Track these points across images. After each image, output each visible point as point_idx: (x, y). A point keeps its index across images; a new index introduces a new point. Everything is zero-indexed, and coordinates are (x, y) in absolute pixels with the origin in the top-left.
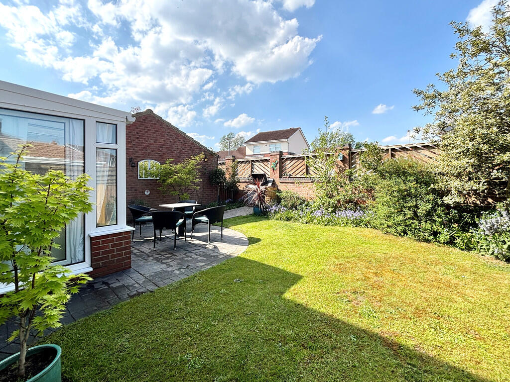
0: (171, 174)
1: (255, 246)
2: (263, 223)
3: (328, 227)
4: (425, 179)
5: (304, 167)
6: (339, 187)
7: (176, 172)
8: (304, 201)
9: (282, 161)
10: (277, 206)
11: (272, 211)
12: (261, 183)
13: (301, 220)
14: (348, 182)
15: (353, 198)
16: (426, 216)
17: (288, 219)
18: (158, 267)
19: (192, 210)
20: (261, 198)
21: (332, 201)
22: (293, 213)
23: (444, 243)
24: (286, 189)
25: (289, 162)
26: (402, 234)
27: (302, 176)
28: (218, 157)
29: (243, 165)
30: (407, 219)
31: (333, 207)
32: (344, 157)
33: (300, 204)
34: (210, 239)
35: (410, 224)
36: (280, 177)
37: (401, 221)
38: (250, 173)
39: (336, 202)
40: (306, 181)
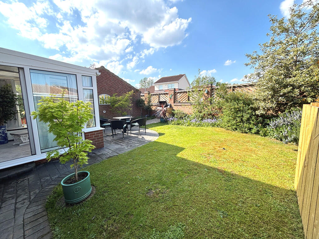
0: (116, 102)
1: (162, 136)
2: (166, 126)
3: (198, 127)
4: (248, 102)
5: (187, 97)
6: (205, 107)
7: (119, 101)
8: (186, 115)
9: (175, 94)
10: (173, 118)
11: (170, 121)
12: (164, 106)
13: (185, 125)
14: (209, 105)
15: (212, 112)
16: (247, 121)
17: (178, 124)
18: (117, 146)
19: (129, 120)
20: (164, 114)
21: (201, 114)
22: (181, 121)
23: (254, 133)
24: (177, 109)
25: (179, 94)
26: (235, 130)
27: (186, 102)
28: (141, 92)
29: (154, 96)
30: (237, 123)
31: (201, 117)
32: (208, 91)
33: (185, 117)
34: (140, 134)
35: (239, 125)
36: (174, 102)
37: (234, 123)
38: (158, 101)
39: (203, 115)
40: (188, 105)
